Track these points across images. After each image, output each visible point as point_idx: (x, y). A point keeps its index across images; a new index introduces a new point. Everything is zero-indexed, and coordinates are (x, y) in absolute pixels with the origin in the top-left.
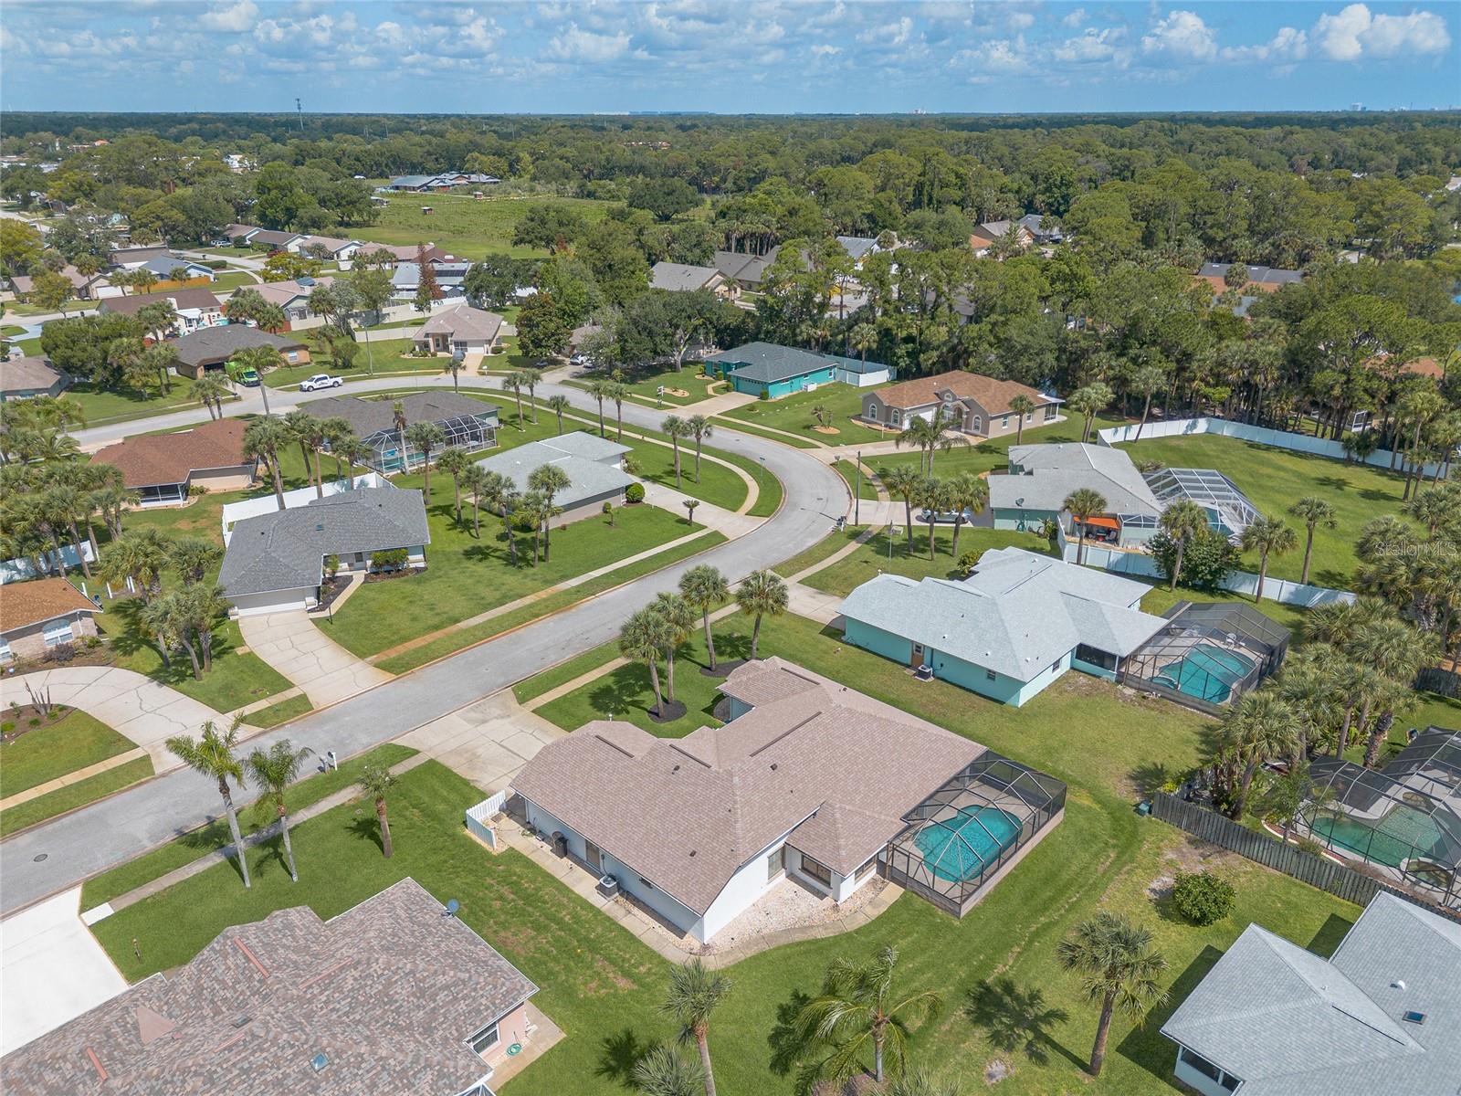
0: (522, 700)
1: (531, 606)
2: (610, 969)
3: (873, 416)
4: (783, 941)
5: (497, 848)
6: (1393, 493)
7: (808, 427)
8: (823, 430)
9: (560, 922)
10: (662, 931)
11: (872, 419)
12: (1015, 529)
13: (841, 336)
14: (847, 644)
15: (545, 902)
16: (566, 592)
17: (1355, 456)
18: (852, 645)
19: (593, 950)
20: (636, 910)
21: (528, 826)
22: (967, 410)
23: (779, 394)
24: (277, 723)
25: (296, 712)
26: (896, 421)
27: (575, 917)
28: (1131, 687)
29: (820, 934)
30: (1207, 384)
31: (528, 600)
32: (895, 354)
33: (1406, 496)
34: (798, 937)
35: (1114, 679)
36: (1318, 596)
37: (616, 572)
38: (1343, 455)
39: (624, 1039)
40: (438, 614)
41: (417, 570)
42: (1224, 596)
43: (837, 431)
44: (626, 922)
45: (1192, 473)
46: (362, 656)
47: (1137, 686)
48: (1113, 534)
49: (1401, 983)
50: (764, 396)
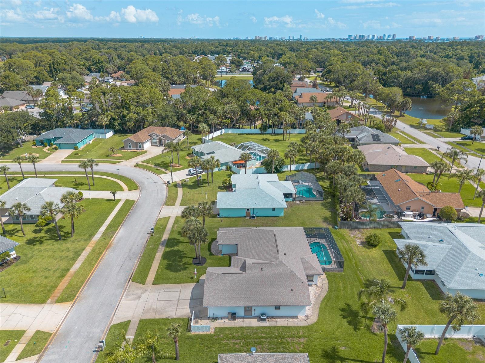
0: (143, 282)
1: (93, 251)
2: (294, 339)
3: (130, 147)
4: (320, 302)
5: (212, 331)
6: (280, 139)
7: (108, 156)
8: (114, 156)
9: (262, 338)
10: (291, 320)
11: (130, 148)
12: (218, 170)
13: (87, 122)
14: (221, 217)
15: (250, 335)
16: (100, 240)
17: (263, 132)
18: (223, 217)
19: (282, 338)
20: (276, 320)
21: (211, 318)
22: (163, 138)
23: (81, 146)
24: (42, 349)
25: (46, 339)
26: (140, 147)
27: (265, 333)
28: (297, 201)
29: (324, 294)
30: (223, 119)
31: (88, 250)
32: (114, 125)
33: (284, 139)
34: (321, 298)
35: (292, 200)
36: (301, 166)
37: (110, 226)
38: (260, 132)
39: (324, 352)
40: (55, 271)
41: (16, 258)
42: (283, 173)
43: (121, 155)
44: (279, 324)
45: (248, 143)
46: (43, 301)
47: (298, 200)
48: (244, 165)
49: (430, 236)
50: (76, 148)
